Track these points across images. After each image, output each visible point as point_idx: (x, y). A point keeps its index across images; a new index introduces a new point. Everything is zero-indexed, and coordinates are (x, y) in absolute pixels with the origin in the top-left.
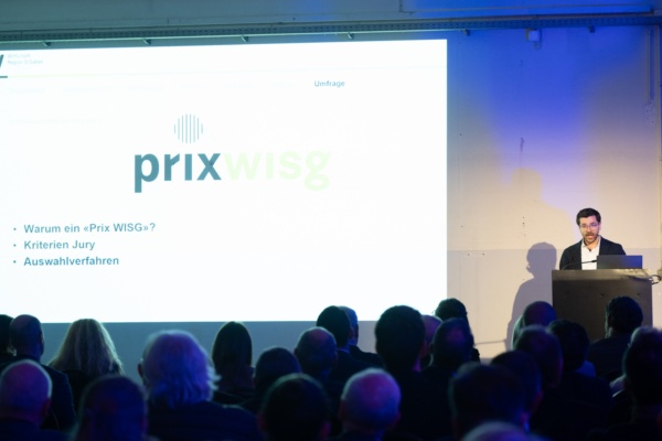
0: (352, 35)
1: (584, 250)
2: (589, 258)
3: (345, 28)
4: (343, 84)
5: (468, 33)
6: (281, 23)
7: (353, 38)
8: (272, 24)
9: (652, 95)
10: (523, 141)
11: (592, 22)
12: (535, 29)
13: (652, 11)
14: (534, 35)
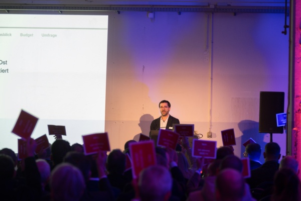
0: (61, 12)
1: (161, 121)
2: (163, 125)
3: (58, 8)
4: (56, 36)
5: (119, 13)
6: (26, 4)
7: (62, 13)
8: (21, 4)
9: (207, 46)
10: (144, 67)
11: (180, 10)
12: (152, 12)
13: (209, 5)
14: (151, 15)
